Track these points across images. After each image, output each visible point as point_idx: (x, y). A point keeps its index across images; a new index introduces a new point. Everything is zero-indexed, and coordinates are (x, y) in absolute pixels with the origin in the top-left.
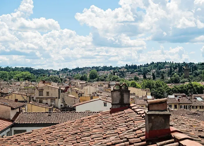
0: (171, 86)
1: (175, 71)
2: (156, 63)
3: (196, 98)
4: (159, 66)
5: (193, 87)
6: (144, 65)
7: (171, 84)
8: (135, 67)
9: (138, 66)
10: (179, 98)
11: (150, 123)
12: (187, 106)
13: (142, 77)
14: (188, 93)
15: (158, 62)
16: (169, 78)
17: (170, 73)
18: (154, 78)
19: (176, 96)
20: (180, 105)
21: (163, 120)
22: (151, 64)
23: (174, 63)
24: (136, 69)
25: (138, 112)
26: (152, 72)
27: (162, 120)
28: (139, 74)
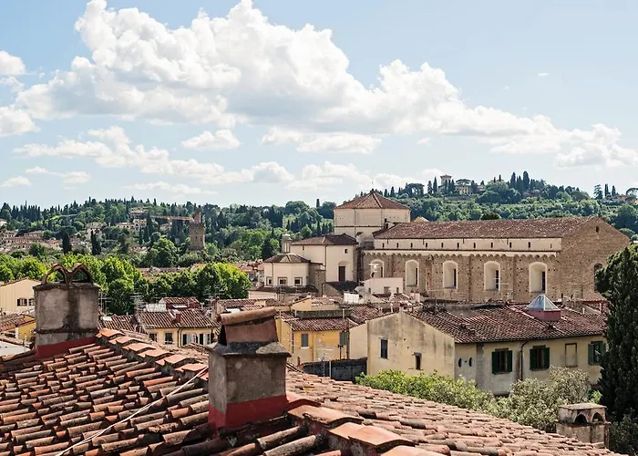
0: (153, 275)
1: (163, 228)
2: (104, 201)
3: (228, 310)
4: (112, 212)
5: (216, 279)
6: (62, 208)
7: (148, 269)
8: (32, 213)
9: (42, 210)
10: (179, 312)
11: (231, 380)
12: (201, 335)
13: (56, 245)
14: (207, 297)
15: (109, 198)
16: (144, 252)
17: (147, 235)
18: (96, 251)
19: (169, 306)
20: (184, 332)
21: (268, 371)
22: (87, 205)
23: (158, 204)
24: (39, 219)
25: (138, 352)
26: (89, 231)
27: (263, 371)
28: (46, 237)
